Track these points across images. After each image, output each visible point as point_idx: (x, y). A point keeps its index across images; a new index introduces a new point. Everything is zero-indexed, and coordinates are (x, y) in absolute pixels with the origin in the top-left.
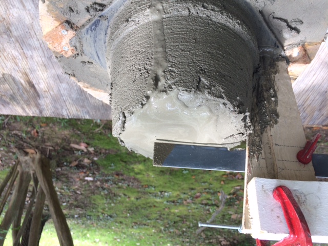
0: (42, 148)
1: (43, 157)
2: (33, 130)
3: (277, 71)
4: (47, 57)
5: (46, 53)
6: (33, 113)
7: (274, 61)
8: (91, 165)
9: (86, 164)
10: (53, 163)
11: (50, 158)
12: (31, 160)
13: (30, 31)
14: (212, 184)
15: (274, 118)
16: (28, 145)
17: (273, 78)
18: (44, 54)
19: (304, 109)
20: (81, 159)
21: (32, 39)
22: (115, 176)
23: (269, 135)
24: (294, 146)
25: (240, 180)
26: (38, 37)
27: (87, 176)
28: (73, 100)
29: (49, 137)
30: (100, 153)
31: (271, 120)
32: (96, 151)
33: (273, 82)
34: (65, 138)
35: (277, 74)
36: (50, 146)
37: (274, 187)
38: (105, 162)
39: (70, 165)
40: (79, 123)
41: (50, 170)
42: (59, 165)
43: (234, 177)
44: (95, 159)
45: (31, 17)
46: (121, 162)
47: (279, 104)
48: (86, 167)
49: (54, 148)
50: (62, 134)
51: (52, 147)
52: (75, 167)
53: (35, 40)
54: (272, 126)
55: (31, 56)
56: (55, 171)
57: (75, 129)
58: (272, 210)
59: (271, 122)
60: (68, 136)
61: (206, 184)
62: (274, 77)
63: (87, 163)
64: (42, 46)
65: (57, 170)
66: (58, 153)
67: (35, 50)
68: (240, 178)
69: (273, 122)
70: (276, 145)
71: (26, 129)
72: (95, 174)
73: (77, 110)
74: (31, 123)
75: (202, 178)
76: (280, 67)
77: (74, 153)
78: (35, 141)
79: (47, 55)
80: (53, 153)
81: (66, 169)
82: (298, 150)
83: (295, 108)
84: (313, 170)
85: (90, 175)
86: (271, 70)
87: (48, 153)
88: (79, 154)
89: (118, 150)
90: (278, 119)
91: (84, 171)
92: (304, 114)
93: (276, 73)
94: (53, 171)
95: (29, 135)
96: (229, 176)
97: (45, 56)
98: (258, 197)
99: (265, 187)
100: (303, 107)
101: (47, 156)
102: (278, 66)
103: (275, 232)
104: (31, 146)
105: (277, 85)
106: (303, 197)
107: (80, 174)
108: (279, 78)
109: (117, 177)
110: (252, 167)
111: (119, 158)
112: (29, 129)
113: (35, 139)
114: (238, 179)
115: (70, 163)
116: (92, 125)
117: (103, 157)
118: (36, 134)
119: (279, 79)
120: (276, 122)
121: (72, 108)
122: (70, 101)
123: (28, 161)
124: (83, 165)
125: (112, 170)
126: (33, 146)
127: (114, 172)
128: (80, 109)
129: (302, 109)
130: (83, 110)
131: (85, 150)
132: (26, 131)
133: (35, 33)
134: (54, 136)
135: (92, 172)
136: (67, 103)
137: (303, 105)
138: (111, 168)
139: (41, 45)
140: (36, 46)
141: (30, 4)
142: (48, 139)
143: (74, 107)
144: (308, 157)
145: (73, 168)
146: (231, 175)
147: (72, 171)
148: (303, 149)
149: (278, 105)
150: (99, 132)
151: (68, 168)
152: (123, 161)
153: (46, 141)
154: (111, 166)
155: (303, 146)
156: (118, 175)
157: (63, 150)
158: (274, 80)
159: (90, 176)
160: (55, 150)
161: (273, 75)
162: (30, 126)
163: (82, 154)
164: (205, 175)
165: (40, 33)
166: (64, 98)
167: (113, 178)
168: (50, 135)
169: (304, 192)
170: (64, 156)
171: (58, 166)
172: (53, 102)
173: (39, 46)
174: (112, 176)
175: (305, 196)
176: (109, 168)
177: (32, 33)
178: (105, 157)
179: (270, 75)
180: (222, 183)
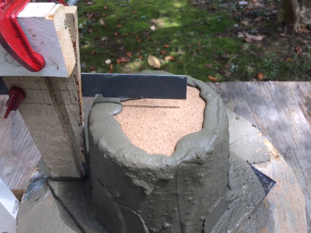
0: (291, 34)
1: (290, 25)
2: (300, 53)
4: (291, 149)
5: (293, 154)
6: (306, 85)
8: (241, 19)
9: (246, 19)
10: (280, 19)
11: (283, 24)
12: (303, 21)
13: (309, 177)
14: (116, 5)
16: (305, 37)
18: (294, 152)
20: (251, 25)
21: (307, 168)
22: (216, 8)
25: (88, 11)
26: (301, 171)
27: (244, 6)
28: (265, 102)
29: (284, 46)
30: (231, 32)
32: (236, 34)
34: (267, 47)
36: (283, 37)
37: (45, 69)
38: (226, 22)
39: (263, 16)
40: (253, 63)
41: (284, 11)
42: (274, 17)
43: (95, 14)
44: (236, 25)
45: (308, 192)
46: (210, 23)
48: (246, 16)
49: (279, 35)
50: (270, 50)
51: (281, 36)
52: (257, 15)
53: (304, 167)
55: (308, 150)
56: (278, 10)
57: (257, 56)
58: (43, 43)
60: (264, 49)
61: (122, 5)
63: (245, 21)
64: (296, 161)
65: (276, 11)
66: (275, 30)
67: (304, 156)
68: (88, 14)
71: (307, 53)
72: (237, 8)
73: (260, 91)
74: (302, 60)
75: (126, 11)
77: (259, 30)
78: (299, 41)
79: (292, 151)
80: (280, 29)
81: (267, 12)
83: (36, 139)
84: (4, 82)
85: (242, 7)
87: (285, 28)
88: (254, 29)
89: (213, 36)
91: (248, 11)
94: (281, 10)
95: (304, 47)
96: (99, 16)
97: (294, 150)
98: (62, 57)
99: (56, 68)
101: (286, 25)
103: (35, 19)
104: (303, 36)
106: (9, 59)
107: (252, 7)
109: (214, 7)
110: (73, 82)
111: (212, 27)
112: (304, 54)
113: (299, 43)
114: (90, 13)
115: (263, 20)
116: (240, 62)
117: (228, 28)
118: (297, 49)
121: (265, 93)
122: (267, 101)
123: (306, 19)
124: (249, 18)
125: (220, 14)
126: (301, 35)
127: (217, 12)
128: (257, 93)
130: (254, 91)
131: (247, 34)
132: (307, 51)
133: (303, 174)
134: (279, 47)
135: (240, 10)
136: (270, 99)
138: (220, 16)
139: (298, 161)
140: (302, 160)
141: (309, 206)
142: (285, 44)
143: (263, 94)
145: (260, 14)
146: (97, 16)
147: (261, 11)
150: (232, 55)
151: (265, 13)
152: (208, 24)
153: (287, 42)
154: (220, 18)
156: (213, 9)
157: (270, 33)
159: (242, 5)
160: (278, 32)
162: (303, 57)
163: (251, 30)
164: (124, 14)
165: (299, 175)
166: (274, 104)
167: (218, 5)
168: (283, 49)
169: (8, 64)
170: (269, 26)
171: (275, 15)
172: (285, 99)
173: (300, 161)
174: (219, 7)
175: (7, 61)
176: (222, 17)
177: (306, 174)
178: (226, 27)
180: (106, 7)
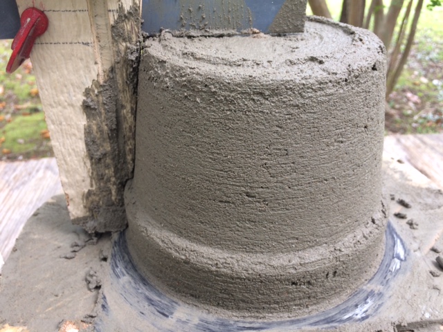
3: (87, 198)
7: (93, 215)
15: (92, 101)
17: (94, 183)
19: (9, 185)
23: (100, 65)
24: (53, 45)
31: (97, 96)
33: (95, 173)
35: (86, 191)
47: (83, 131)
54: (96, 83)
59: (96, 92)
62: (92, 186)
69: (94, 91)
70: (87, 44)
76: (82, 206)
82: (46, 37)
86: (97, 199)
90: (85, 98)
92: (7, 177)
93: (90, 193)
100: (10, 187)
102: (85, 207)
105: (86, 171)
108: (83, 184)
119: (83, 181)
120: (87, 92)
129: (12, 184)
137: (10, 190)
144: (29, 20)
148: (38, 41)
149: (85, 129)
155: (36, 46)
158: (91, 178)
161: (94, 188)
179: (100, 188)
